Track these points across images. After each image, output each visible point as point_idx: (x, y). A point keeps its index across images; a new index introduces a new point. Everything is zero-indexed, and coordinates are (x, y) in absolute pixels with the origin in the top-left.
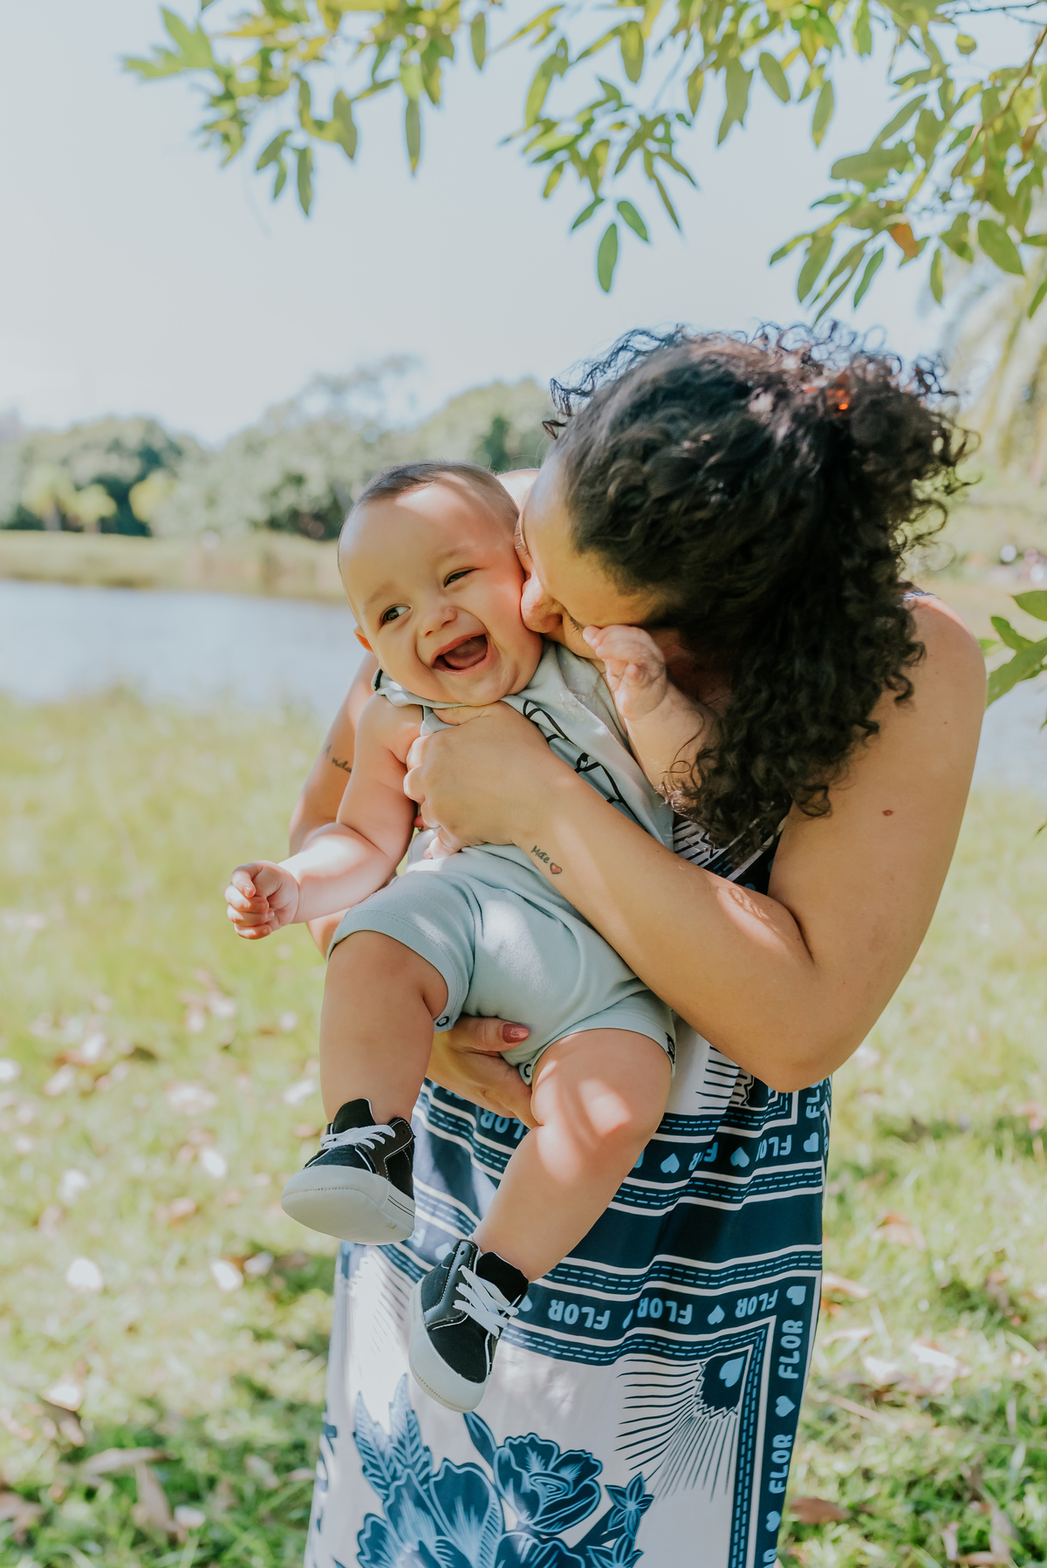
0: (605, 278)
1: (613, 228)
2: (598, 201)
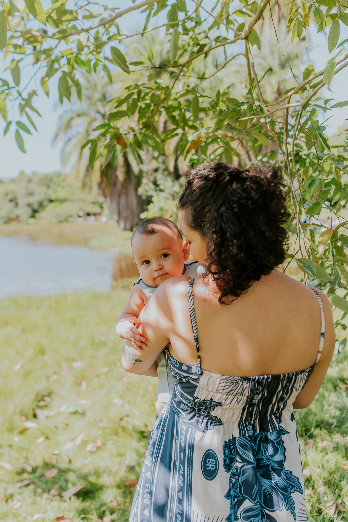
0: (22, 148)
1: (17, 131)
2: (9, 123)
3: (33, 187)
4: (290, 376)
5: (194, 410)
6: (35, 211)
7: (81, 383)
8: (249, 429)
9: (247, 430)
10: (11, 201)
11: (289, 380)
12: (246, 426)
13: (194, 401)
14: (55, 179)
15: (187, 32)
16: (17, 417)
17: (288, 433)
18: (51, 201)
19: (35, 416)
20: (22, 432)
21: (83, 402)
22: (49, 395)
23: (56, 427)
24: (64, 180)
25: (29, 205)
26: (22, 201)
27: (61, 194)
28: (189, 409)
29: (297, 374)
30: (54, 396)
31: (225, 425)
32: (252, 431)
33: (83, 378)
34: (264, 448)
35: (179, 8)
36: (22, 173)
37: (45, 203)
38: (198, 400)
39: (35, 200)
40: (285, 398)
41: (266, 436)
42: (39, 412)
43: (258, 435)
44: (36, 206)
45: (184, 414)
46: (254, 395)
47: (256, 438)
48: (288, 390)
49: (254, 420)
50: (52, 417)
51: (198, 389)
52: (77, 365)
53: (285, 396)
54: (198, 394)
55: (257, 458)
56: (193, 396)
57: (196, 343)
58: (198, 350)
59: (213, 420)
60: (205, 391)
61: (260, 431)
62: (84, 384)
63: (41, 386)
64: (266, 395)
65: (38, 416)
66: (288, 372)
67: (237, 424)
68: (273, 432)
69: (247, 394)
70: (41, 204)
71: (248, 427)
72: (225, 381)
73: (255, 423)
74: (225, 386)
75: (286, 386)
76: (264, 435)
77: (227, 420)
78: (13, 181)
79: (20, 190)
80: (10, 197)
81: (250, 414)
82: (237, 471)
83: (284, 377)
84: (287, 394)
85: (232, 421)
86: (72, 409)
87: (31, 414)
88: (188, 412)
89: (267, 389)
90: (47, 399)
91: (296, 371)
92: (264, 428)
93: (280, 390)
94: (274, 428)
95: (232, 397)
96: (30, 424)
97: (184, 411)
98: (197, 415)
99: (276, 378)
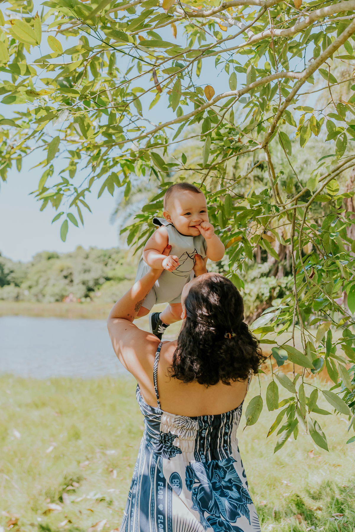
0: (63, 238)
2: (60, 213)
3: (89, 263)
4: (228, 414)
5: (162, 442)
6: (90, 290)
7: (112, 471)
8: (202, 458)
9: (201, 459)
10: (66, 277)
11: (228, 417)
12: (200, 455)
13: (160, 435)
14: (114, 256)
15: (221, 137)
16: (42, 498)
17: (236, 461)
18: (108, 279)
19: (61, 499)
20: (45, 513)
21: (112, 490)
22: (78, 480)
23: (80, 512)
24: (123, 258)
25: (84, 283)
26: (77, 278)
27: (120, 272)
28: (158, 442)
29: (233, 412)
30: (82, 482)
31: (184, 453)
32: (205, 460)
33: (115, 466)
34: (215, 473)
35: (211, 120)
36: (80, 248)
37: (102, 281)
38: (163, 433)
39: (90, 277)
40: (228, 433)
41: (217, 464)
42: (65, 496)
43: (211, 463)
44: (91, 284)
45: (155, 446)
46: (202, 430)
47: (209, 466)
48: (228, 425)
49: (206, 451)
50: (78, 503)
51: (161, 425)
52: (111, 452)
53: (227, 431)
54: (162, 429)
55: (212, 482)
56: (159, 431)
57: (156, 394)
58: (158, 398)
59: (175, 449)
60: (165, 426)
61: (212, 460)
62: (115, 472)
63: (71, 470)
64: (212, 430)
65: (64, 500)
66: (226, 412)
67: (193, 453)
68: (223, 460)
69: (197, 429)
70: (97, 283)
71: (202, 456)
72: (179, 419)
73: (207, 454)
74: (179, 423)
75: (226, 423)
76: (215, 463)
77: (185, 449)
78: (70, 256)
79: (76, 266)
80: (65, 273)
81: (202, 446)
82: (195, 491)
83: (224, 416)
84: (229, 429)
85: (189, 451)
86: (99, 496)
87: (57, 497)
88: (158, 444)
89: (212, 426)
90: (75, 484)
91: (232, 409)
92: (215, 457)
93: (223, 426)
94: (223, 457)
95: (185, 431)
96: (55, 507)
97: (155, 443)
98: (164, 446)
99: (218, 418)
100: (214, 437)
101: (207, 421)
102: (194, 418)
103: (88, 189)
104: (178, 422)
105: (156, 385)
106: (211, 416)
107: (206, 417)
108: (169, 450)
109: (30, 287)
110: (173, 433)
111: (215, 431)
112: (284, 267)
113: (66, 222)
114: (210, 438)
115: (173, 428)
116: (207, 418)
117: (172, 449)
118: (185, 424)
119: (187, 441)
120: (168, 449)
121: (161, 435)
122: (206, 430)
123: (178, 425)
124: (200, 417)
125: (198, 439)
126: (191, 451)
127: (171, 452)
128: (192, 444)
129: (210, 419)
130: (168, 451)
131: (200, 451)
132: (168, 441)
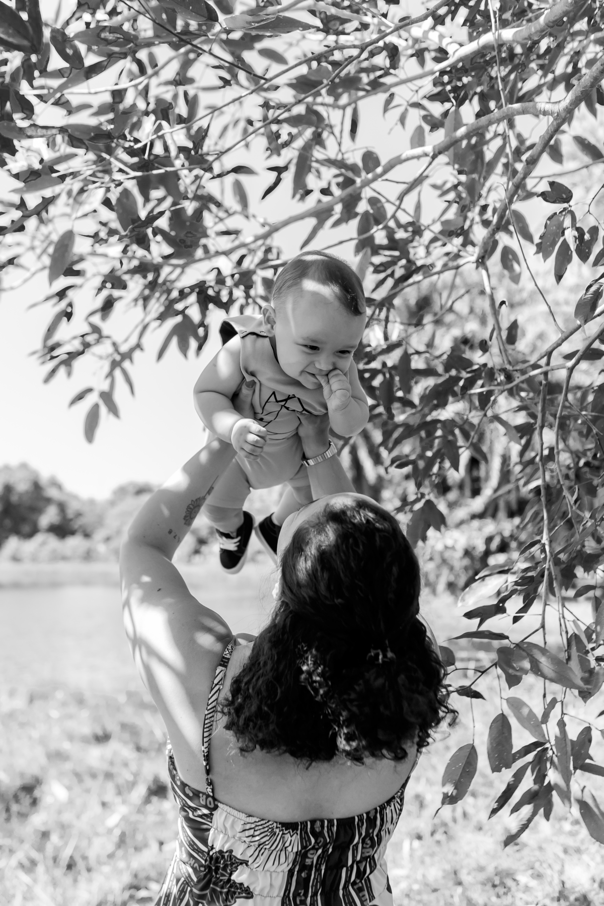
5: (209, 871)
28: (202, 868)
29: (383, 808)
31: (258, 899)
38: (214, 851)
45: (195, 878)
46: (308, 851)
49: (312, 897)
51: (211, 831)
53: (368, 851)
54: (213, 841)
56: (206, 845)
59: (237, 888)
60: (221, 836)
64: (330, 851)
66: (367, 810)
69: (295, 850)
73: (313, 901)
75: (367, 834)
77: (261, 890)
83: (361, 819)
84: (372, 847)
85: (270, 894)
88: (202, 875)
89: (332, 842)
97: (195, 870)
98: (213, 880)
99: (347, 825)
100: (335, 864)
101: (322, 833)
102: (290, 826)
103: (138, 346)
104: (251, 832)
105: (206, 745)
106: (331, 822)
107: (318, 824)
108: (225, 890)
109: (108, 539)
110: (238, 854)
111: (337, 855)
112: (508, 505)
113: (96, 408)
114: (323, 868)
115: (239, 842)
116: (322, 826)
117: (231, 887)
118: (267, 838)
119: (268, 874)
120: (222, 888)
121: (211, 853)
122: (317, 850)
123: (250, 839)
124: (304, 824)
125: (297, 869)
126: (275, 894)
127: (227, 893)
128: (280, 881)
129: (329, 829)
130: (221, 893)
131: (296, 894)
132: (224, 869)
